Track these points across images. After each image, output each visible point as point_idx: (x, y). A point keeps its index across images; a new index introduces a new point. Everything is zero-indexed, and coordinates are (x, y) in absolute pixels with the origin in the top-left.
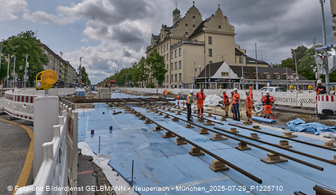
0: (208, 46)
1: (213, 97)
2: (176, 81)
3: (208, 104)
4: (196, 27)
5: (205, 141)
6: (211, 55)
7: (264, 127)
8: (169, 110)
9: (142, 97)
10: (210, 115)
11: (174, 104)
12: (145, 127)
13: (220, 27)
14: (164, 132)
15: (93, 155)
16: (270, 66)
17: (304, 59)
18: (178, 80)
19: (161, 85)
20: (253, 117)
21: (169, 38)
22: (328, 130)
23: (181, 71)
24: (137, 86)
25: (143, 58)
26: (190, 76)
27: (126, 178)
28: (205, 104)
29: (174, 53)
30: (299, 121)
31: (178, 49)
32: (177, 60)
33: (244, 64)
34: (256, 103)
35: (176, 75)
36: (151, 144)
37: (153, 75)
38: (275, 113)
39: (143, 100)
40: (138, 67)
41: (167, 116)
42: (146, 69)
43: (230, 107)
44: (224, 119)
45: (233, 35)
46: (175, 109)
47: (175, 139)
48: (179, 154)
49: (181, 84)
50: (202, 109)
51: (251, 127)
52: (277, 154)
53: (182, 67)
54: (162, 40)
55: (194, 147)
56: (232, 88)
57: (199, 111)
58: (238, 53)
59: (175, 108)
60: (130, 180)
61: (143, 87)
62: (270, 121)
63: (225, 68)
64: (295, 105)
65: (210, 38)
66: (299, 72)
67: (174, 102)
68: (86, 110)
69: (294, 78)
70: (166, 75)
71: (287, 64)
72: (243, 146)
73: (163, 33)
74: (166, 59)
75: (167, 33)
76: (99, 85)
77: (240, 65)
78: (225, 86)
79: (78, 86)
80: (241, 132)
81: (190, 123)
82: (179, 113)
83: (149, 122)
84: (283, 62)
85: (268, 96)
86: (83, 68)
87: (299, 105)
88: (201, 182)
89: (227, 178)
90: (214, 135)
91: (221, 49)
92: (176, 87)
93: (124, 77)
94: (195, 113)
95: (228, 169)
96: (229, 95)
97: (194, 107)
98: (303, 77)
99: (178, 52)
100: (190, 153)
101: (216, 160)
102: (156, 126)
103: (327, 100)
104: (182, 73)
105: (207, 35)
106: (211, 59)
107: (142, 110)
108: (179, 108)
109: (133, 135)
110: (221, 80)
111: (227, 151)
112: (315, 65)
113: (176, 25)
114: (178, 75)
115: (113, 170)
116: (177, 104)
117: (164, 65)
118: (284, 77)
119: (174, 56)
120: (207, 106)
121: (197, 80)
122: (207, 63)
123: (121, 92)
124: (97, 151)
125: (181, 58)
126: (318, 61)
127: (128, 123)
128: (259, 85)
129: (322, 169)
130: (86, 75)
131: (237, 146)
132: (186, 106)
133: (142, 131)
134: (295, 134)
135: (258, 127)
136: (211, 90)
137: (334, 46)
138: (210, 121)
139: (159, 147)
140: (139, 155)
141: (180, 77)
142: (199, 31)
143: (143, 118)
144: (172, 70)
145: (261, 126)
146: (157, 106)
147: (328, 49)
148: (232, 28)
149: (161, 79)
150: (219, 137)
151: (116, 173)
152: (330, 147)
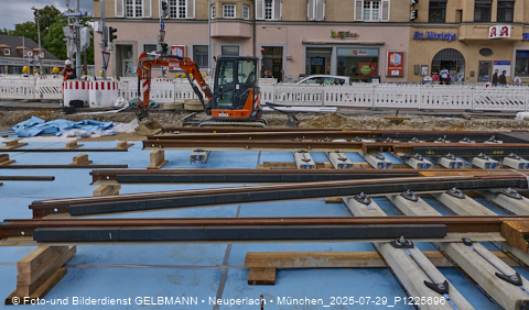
22: (74, 127)
64: (31, 98)
66: (44, 47)
69: (34, 56)
71: (23, 30)
84: (18, 26)
87: (38, 97)
98: (51, 55)
118: (19, 53)
126: (68, 32)
129: (53, 179)
134: (25, 140)
152: (73, 148)
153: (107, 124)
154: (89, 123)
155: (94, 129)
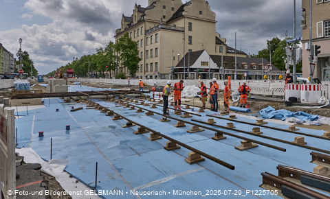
0: (187, 33)
1: (191, 88)
2: (151, 71)
3: (186, 95)
4: (176, 10)
5: (181, 134)
6: (190, 43)
7: (240, 117)
8: (142, 104)
9: (110, 89)
10: (188, 107)
11: (149, 97)
12: (114, 124)
13: (201, 13)
14: (136, 128)
15: (41, 162)
16: (248, 56)
17: (277, 50)
18: (154, 70)
19: (133, 76)
20: (230, 107)
21: (144, 21)
22: (292, 116)
23: (157, 60)
24: (104, 76)
25: (111, 43)
26: (168, 65)
27: (88, 183)
28: (182, 95)
29: (149, 39)
30: (270, 108)
31: (154, 34)
32: (153, 47)
33: (224, 54)
34: (233, 93)
35: (151, 64)
36: (121, 142)
37: (124, 64)
38: (250, 102)
39: (111, 93)
40: (105, 54)
41: (140, 110)
42: (115, 57)
43: (208, 97)
44: (202, 111)
45: (214, 22)
46: (149, 102)
47: (148, 135)
48: (153, 150)
49: (157, 74)
50: (180, 101)
51: (228, 117)
52: (249, 141)
53: (159, 55)
54: (135, 23)
55: (169, 141)
56: (212, 78)
57: (176, 103)
58: (219, 42)
59: (150, 100)
60: (93, 185)
61: (111, 78)
62: (245, 110)
63: (204, 57)
64: (267, 94)
65: (190, 24)
66: (273, 63)
67: (148, 94)
68: (31, 108)
69: (268, 68)
70: (139, 64)
71: (263, 54)
72: (220, 136)
73: (136, 14)
74: (139, 46)
75: (141, 14)
76: (51, 75)
77: (220, 54)
78: (204, 77)
79: (18, 77)
80: (219, 122)
81: (166, 117)
82: (154, 107)
83: (118, 117)
84: (260, 52)
85: (244, 86)
86: (25, 53)
87: (271, 94)
88: (176, 176)
89: (202, 168)
90: (191, 127)
91: (201, 37)
92: (151, 77)
93: (86, 66)
94: (172, 105)
95: (204, 160)
96: (208, 86)
97: (171, 99)
98: (276, 68)
99: (154, 37)
100: (165, 148)
101: (192, 153)
102: (127, 122)
103: (293, 89)
104: (158, 61)
105: (187, 21)
106: (191, 47)
107: (110, 105)
108: (154, 101)
109: (98, 134)
110: (201, 70)
111: (203, 142)
112: (286, 56)
113: (152, 6)
114: (154, 65)
115: (71, 176)
116: (152, 97)
118: (260, 68)
119: (149, 42)
120: (185, 97)
121: (175, 70)
122: (187, 51)
123: (82, 84)
124: (48, 157)
125: (158, 45)
126: (288, 52)
127: (91, 121)
128: (237, 75)
129: (285, 150)
130: (30, 62)
131: (214, 136)
132: (162, 99)
133: (110, 129)
134: (266, 120)
135: (234, 117)
136: (190, 81)
137: (302, 39)
138: (187, 113)
139: (129, 145)
140: (105, 157)
141: (156, 67)
142: (178, 15)
143: (111, 114)
144: (146, 58)
145: (237, 115)
146: (128, 99)
147: (297, 42)
148: (213, 15)
149: (133, 69)
150: (196, 129)
151: (75, 180)
152: (293, 130)
153: (314, 116)
154: (301, 114)
155: (305, 118)
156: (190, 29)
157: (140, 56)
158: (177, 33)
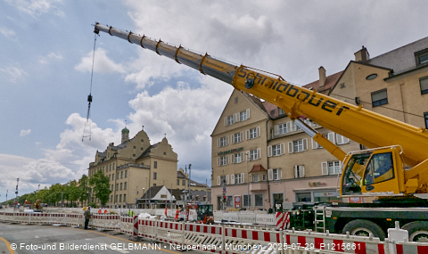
0: (153, 170)
2: (120, 201)
4: (144, 150)
6: (155, 178)
13: (165, 154)
18: (123, 200)
19: (104, 205)
21: (116, 158)
23: (126, 192)
24: (74, 206)
25: (84, 177)
29: (120, 174)
31: (124, 171)
32: (123, 181)
33: (186, 187)
35: (121, 195)
37: (97, 195)
40: (78, 185)
42: (87, 188)
45: (176, 161)
49: (125, 204)
53: (127, 188)
54: (108, 159)
58: (182, 176)
63: (164, 191)
65: (156, 163)
70: (110, 195)
73: (109, 151)
74: (111, 179)
75: (114, 152)
77: (183, 187)
91: (164, 173)
92: (120, 207)
99: (124, 173)
105: (153, 160)
106: (155, 182)
110: (160, 201)
113: (124, 144)
114: (123, 196)
117: (108, 185)
119: (119, 177)
121: (139, 201)
122: (152, 185)
125: (127, 180)
141: (125, 198)
142: (146, 155)
144: (116, 190)
148: (175, 155)
156: (155, 167)
157: (111, 189)
158: (144, 171)
